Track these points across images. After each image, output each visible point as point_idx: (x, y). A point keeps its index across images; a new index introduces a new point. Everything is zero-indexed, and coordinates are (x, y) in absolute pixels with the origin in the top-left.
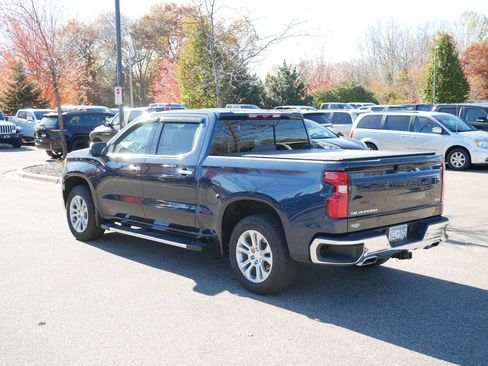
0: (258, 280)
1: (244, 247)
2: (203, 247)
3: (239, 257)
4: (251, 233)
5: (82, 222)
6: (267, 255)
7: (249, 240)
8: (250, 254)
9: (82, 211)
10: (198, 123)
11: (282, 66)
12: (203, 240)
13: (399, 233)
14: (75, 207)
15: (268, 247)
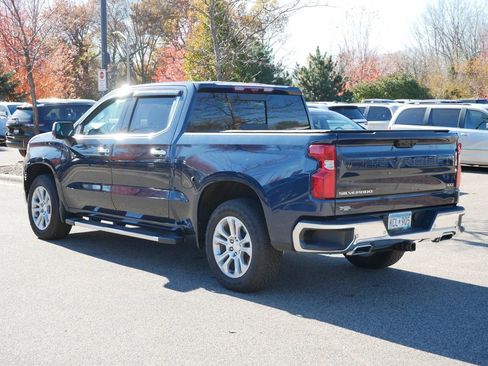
0: (237, 275)
1: (222, 237)
2: (177, 239)
3: (216, 249)
4: (229, 219)
5: (45, 218)
6: (247, 245)
7: (227, 229)
8: (228, 245)
9: (46, 203)
10: (174, 96)
11: (314, 54)
12: (179, 232)
13: (401, 220)
14: (38, 201)
15: (248, 235)
